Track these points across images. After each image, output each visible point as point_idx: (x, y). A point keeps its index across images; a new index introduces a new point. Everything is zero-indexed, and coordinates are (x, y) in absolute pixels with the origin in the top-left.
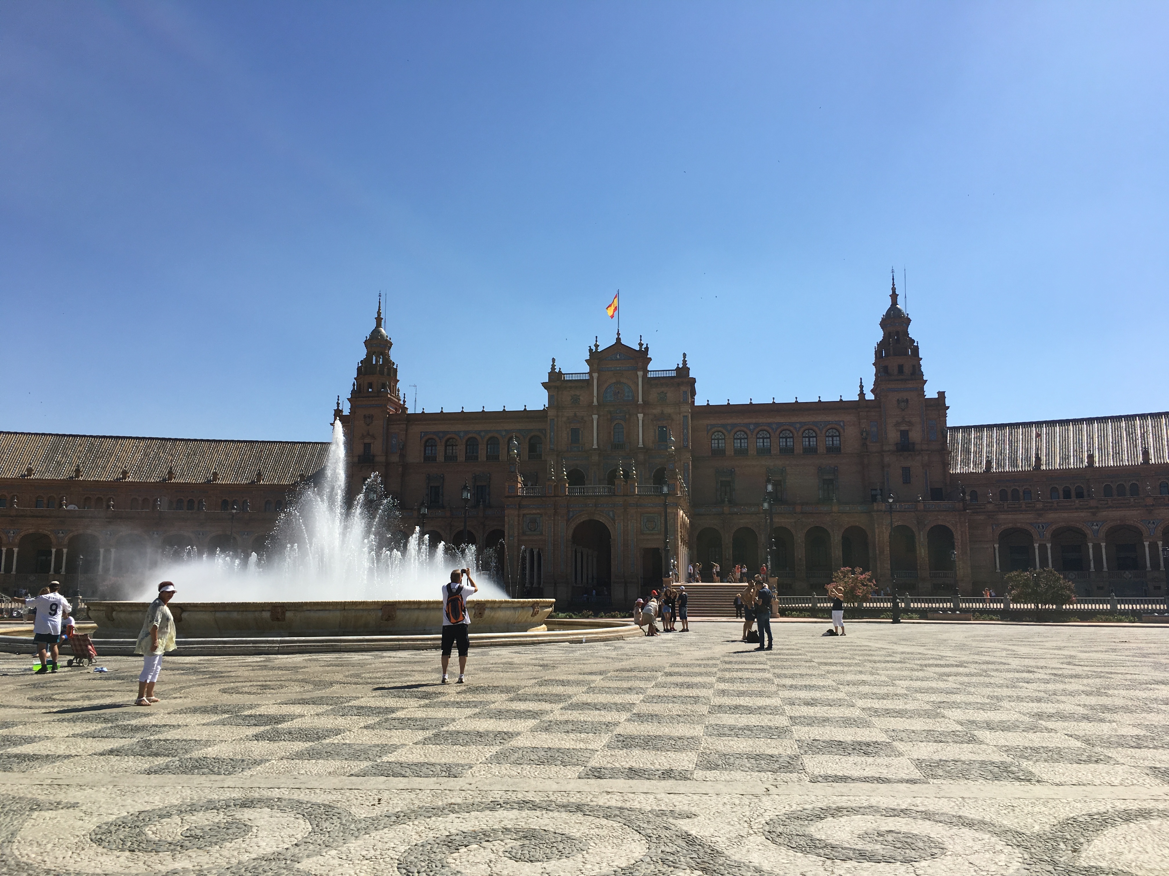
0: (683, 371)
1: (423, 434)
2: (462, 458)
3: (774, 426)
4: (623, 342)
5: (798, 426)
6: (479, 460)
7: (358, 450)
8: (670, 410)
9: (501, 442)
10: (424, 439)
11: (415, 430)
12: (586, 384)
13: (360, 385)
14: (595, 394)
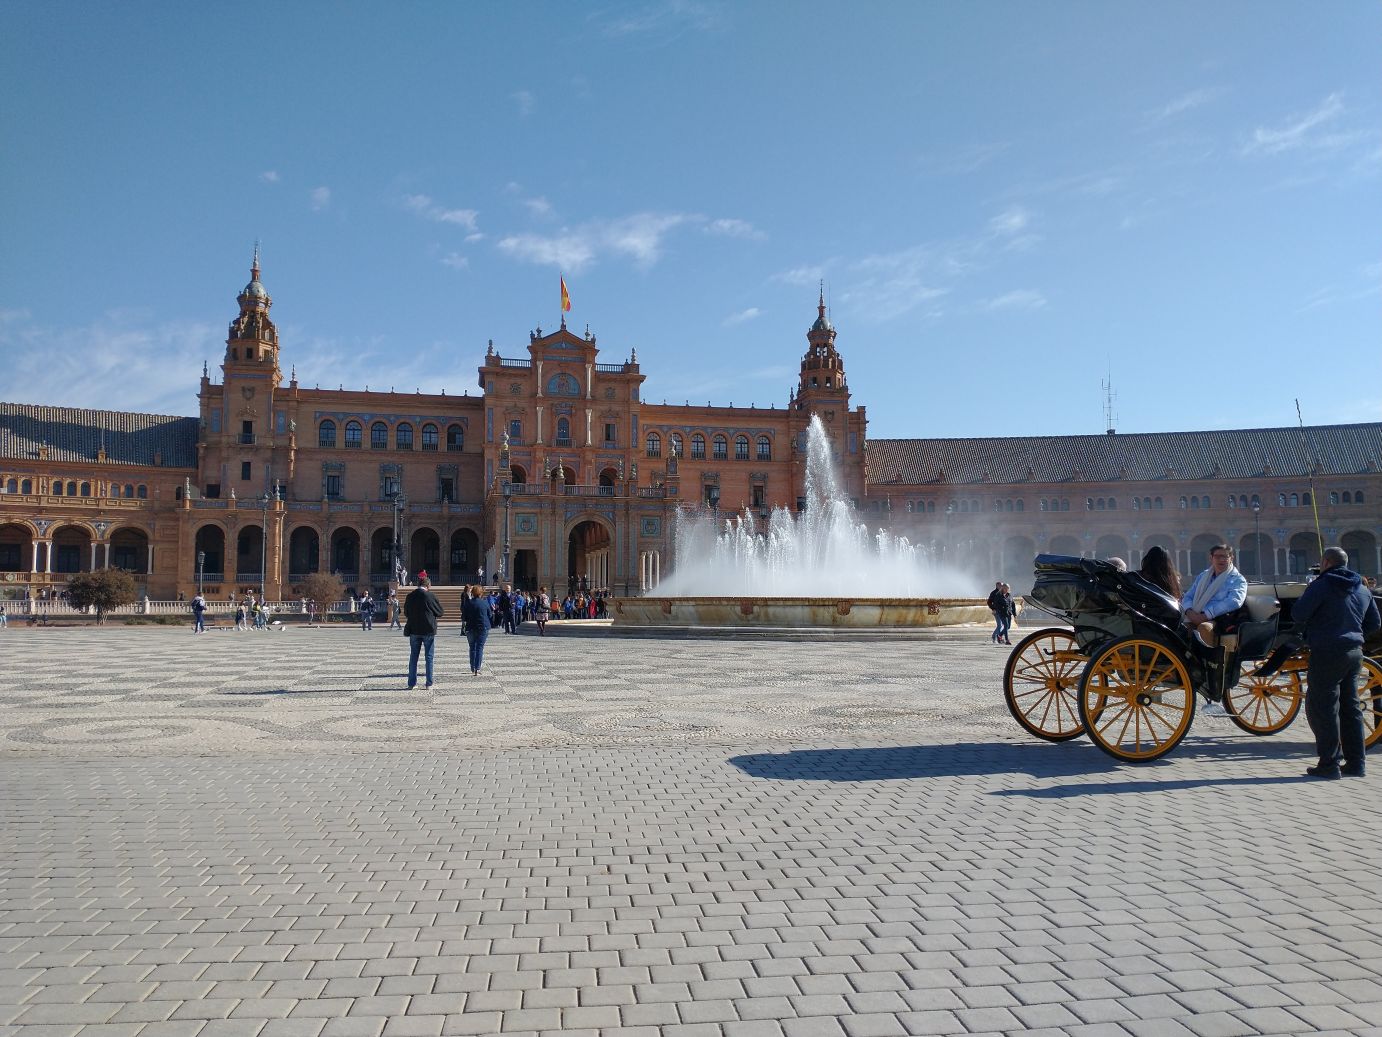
0: (631, 368)
1: (318, 415)
2: (367, 444)
3: (709, 430)
4: (568, 329)
5: (731, 431)
6: (388, 448)
7: (236, 428)
8: (616, 408)
9: (415, 429)
10: (319, 421)
11: (308, 409)
12: (528, 373)
13: (235, 350)
14: (540, 384)
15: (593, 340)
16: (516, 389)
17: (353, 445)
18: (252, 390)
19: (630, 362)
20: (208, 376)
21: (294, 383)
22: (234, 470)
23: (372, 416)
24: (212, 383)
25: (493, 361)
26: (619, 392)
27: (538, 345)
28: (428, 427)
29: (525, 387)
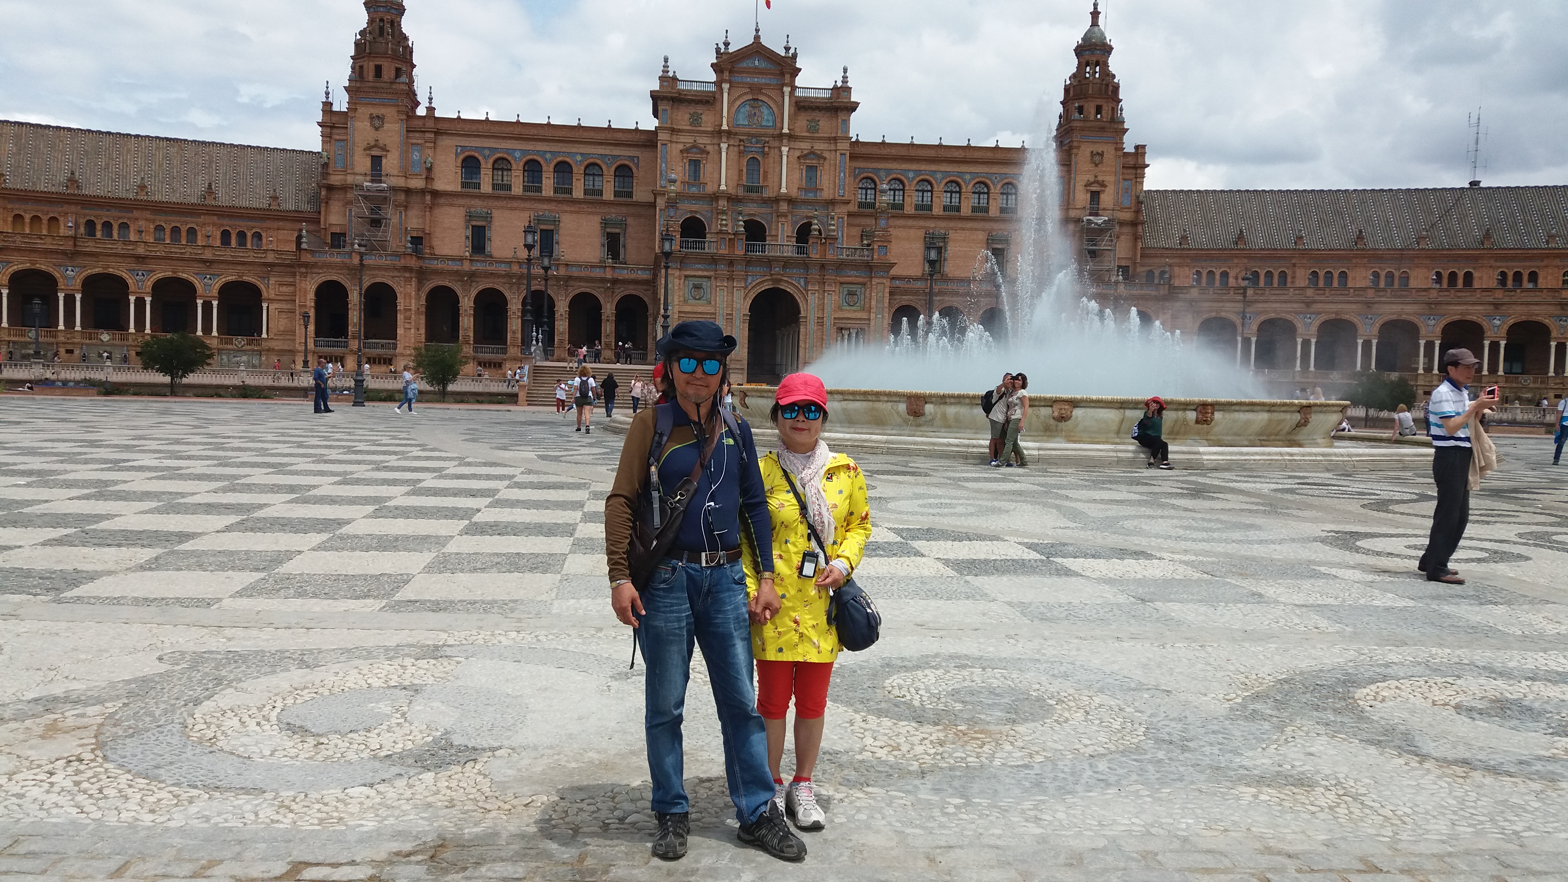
0: (842, 90)
1: (460, 150)
2: (517, 189)
3: (939, 176)
5: (968, 177)
6: (544, 193)
7: (363, 164)
8: (819, 146)
9: (575, 170)
10: (461, 157)
11: (446, 142)
12: (708, 100)
13: (361, 67)
14: (725, 113)
15: (795, 56)
16: (695, 120)
17: (502, 188)
19: (839, 84)
20: (330, 100)
21: (431, 109)
23: (524, 152)
24: (336, 108)
25: (669, 83)
26: (825, 125)
27: (726, 63)
29: (707, 117)
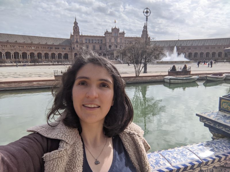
0: (124, 32)
2: (91, 42)
4: (116, 27)
6: (94, 43)
7: (75, 40)
8: (122, 38)
11: (84, 38)
12: (111, 33)
14: (113, 35)
15: (119, 29)
16: (110, 35)
17: (89, 42)
18: (77, 35)
20: (71, 34)
21: (82, 34)
22: (76, 46)
23: (91, 39)
25: (107, 31)
26: (122, 35)
27: (113, 30)
28: (98, 40)
29: (111, 35)
